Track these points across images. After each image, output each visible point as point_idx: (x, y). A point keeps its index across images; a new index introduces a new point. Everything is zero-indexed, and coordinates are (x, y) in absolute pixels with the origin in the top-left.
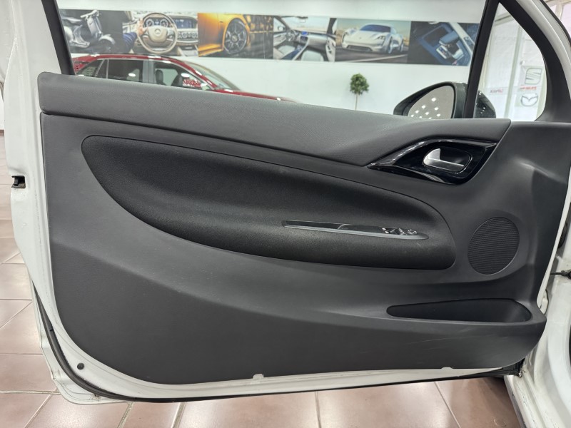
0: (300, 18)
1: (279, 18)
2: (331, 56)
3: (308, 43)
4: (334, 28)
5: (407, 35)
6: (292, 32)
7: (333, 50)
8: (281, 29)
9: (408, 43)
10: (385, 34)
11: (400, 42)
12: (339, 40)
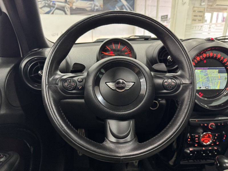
3: (56, 6)
6: (47, 1)
7: (69, 10)
9: (102, 7)
10: (92, 2)
12: (71, 5)
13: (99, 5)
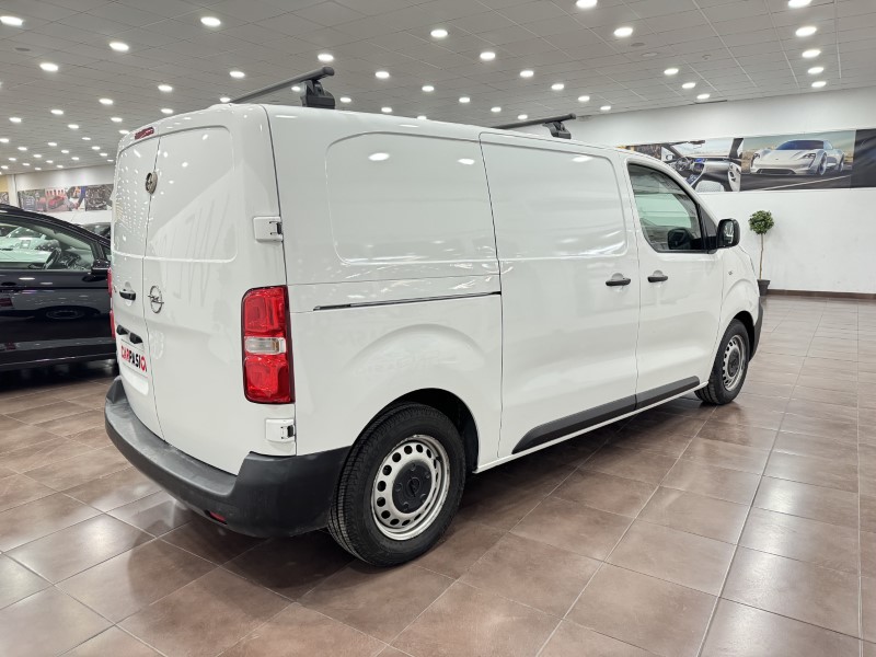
0: (694, 143)
1: (668, 146)
2: (735, 185)
3: (704, 171)
4: (740, 151)
5: (851, 151)
6: (684, 160)
7: (738, 178)
8: (670, 158)
9: (851, 160)
10: (815, 151)
11: (839, 160)
12: (746, 165)
13: (838, 157)
